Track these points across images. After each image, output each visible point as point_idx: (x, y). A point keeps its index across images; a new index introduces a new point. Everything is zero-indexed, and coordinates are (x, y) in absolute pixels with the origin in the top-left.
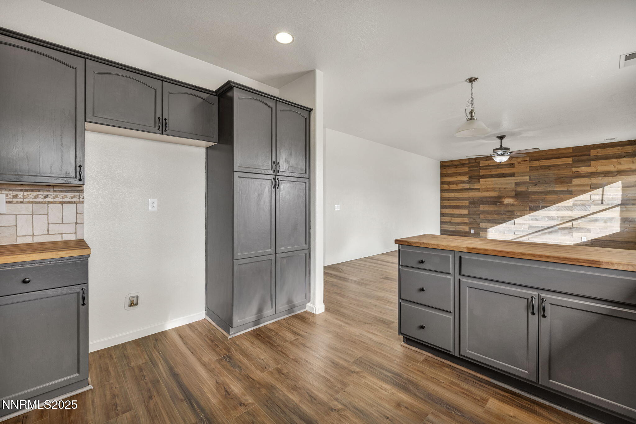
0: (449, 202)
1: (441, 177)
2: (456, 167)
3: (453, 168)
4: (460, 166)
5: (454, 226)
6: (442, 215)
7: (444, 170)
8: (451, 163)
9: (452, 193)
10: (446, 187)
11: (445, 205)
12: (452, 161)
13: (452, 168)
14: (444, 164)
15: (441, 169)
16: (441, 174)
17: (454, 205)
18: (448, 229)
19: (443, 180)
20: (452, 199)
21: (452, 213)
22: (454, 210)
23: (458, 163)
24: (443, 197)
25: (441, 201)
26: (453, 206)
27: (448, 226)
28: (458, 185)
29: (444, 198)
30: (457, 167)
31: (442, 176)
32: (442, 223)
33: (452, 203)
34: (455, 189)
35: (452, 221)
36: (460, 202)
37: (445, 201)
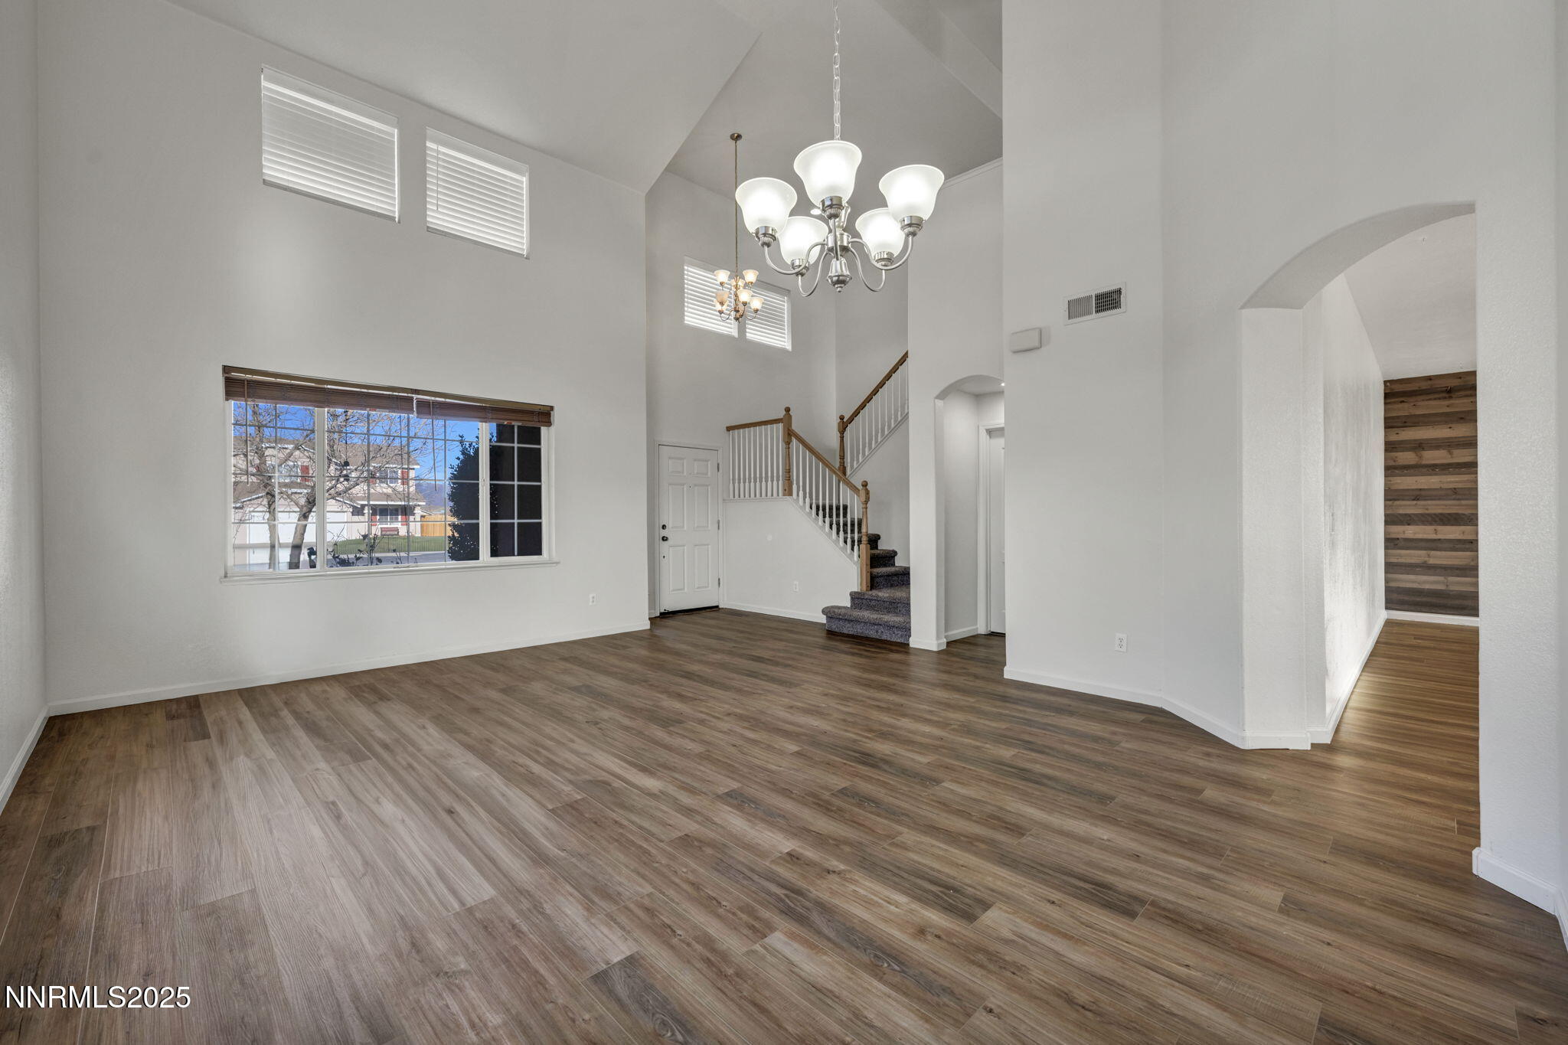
0: (1419, 502)
1: (1385, 428)
2: (1447, 395)
3: (1435, 399)
4: (1462, 393)
5: (1441, 579)
6: (1391, 543)
7: (1400, 405)
8: (1424, 385)
9: (1430, 475)
10: (1406, 457)
11: (1401, 512)
12: (1429, 378)
13: (1430, 399)
14: (1398, 388)
15: (1385, 404)
16: (1385, 418)
17: (1440, 511)
18: (1415, 586)
19: (1394, 438)
20: (1434, 493)
21: (1434, 536)
22: (1440, 528)
23: (1455, 383)
24: (1393, 488)
25: (1386, 500)
26: (1435, 514)
27: (1412, 577)
28: (1456, 452)
29: (1396, 490)
30: (1451, 397)
31: (1391, 423)
32: (1390, 567)
33: (1429, 507)
34: (1442, 465)
35: (1432, 561)
36: (1463, 502)
37: (1403, 500)
